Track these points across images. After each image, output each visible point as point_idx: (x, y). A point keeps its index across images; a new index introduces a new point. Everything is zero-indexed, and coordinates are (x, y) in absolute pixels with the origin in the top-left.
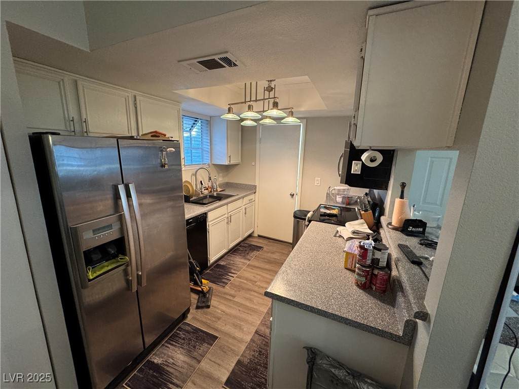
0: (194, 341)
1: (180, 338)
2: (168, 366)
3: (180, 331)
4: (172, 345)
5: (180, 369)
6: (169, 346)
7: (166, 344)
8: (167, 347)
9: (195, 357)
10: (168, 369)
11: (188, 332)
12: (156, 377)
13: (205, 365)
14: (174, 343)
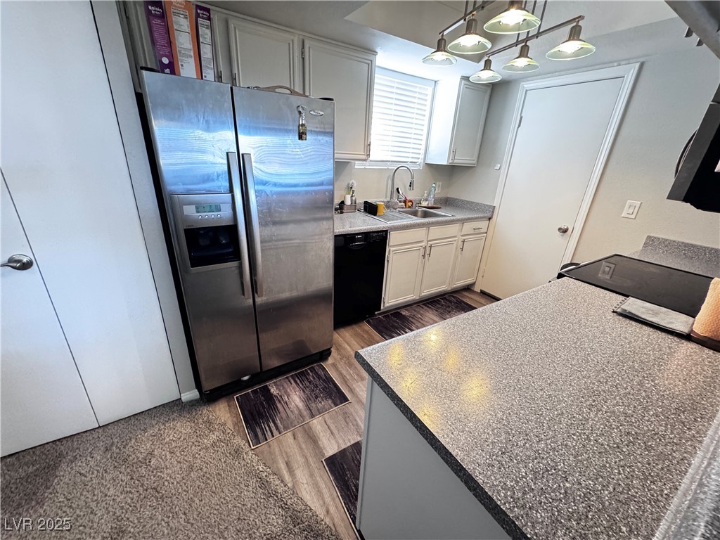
0: (320, 390)
1: (307, 378)
2: (280, 402)
3: (311, 372)
4: (296, 382)
5: (289, 412)
6: (292, 382)
7: (290, 378)
8: (290, 381)
9: (311, 408)
10: (279, 405)
11: (319, 377)
12: (264, 408)
13: (317, 424)
14: (298, 382)
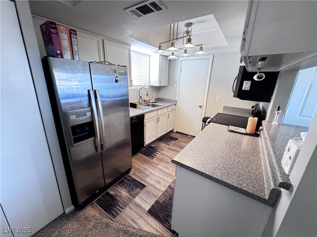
0: (133, 186)
1: (125, 183)
2: (117, 196)
3: (125, 179)
4: (121, 186)
5: (123, 199)
6: (119, 186)
7: (117, 185)
8: (118, 187)
9: (132, 194)
10: (117, 198)
11: (130, 180)
12: (111, 202)
13: (137, 200)
